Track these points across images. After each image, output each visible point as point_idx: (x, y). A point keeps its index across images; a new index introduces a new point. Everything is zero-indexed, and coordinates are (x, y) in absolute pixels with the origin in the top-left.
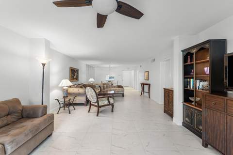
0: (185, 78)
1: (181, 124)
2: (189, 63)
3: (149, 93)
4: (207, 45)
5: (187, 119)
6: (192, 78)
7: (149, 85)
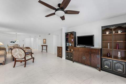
0: (66, 42)
1: (65, 59)
2: (67, 37)
3: (47, 50)
4: (73, 33)
5: (67, 56)
6: (69, 42)
7: (47, 46)
